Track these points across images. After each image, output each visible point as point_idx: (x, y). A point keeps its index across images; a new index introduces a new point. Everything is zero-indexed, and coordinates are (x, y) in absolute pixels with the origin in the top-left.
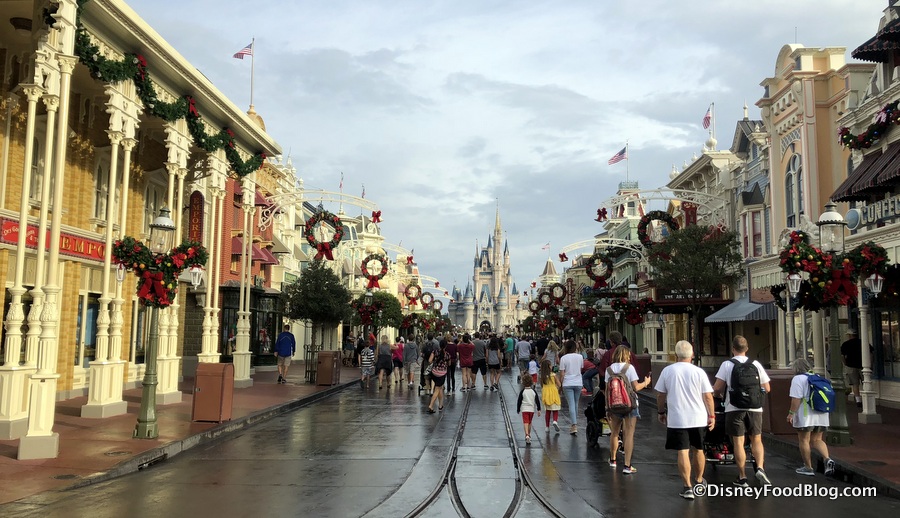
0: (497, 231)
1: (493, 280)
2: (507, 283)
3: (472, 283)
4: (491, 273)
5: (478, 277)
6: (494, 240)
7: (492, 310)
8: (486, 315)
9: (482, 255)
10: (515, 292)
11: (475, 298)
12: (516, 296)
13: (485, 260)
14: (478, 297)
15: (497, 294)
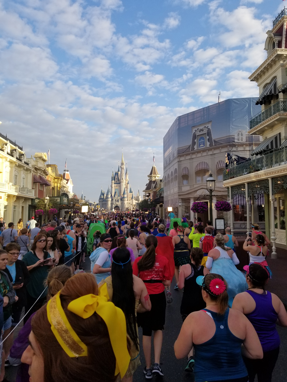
0: (122, 164)
1: (120, 187)
2: (127, 187)
3: (110, 188)
4: (119, 183)
5: (113, 185)
6: (121, 168)
7: (120, 201)
8: (117, 203)
9: (115, 175)
10: (131, 192)
11: (111, 195)
12: (132, 194)
13: (116, 177)
14: (113, 195)
15: (122, 193)
